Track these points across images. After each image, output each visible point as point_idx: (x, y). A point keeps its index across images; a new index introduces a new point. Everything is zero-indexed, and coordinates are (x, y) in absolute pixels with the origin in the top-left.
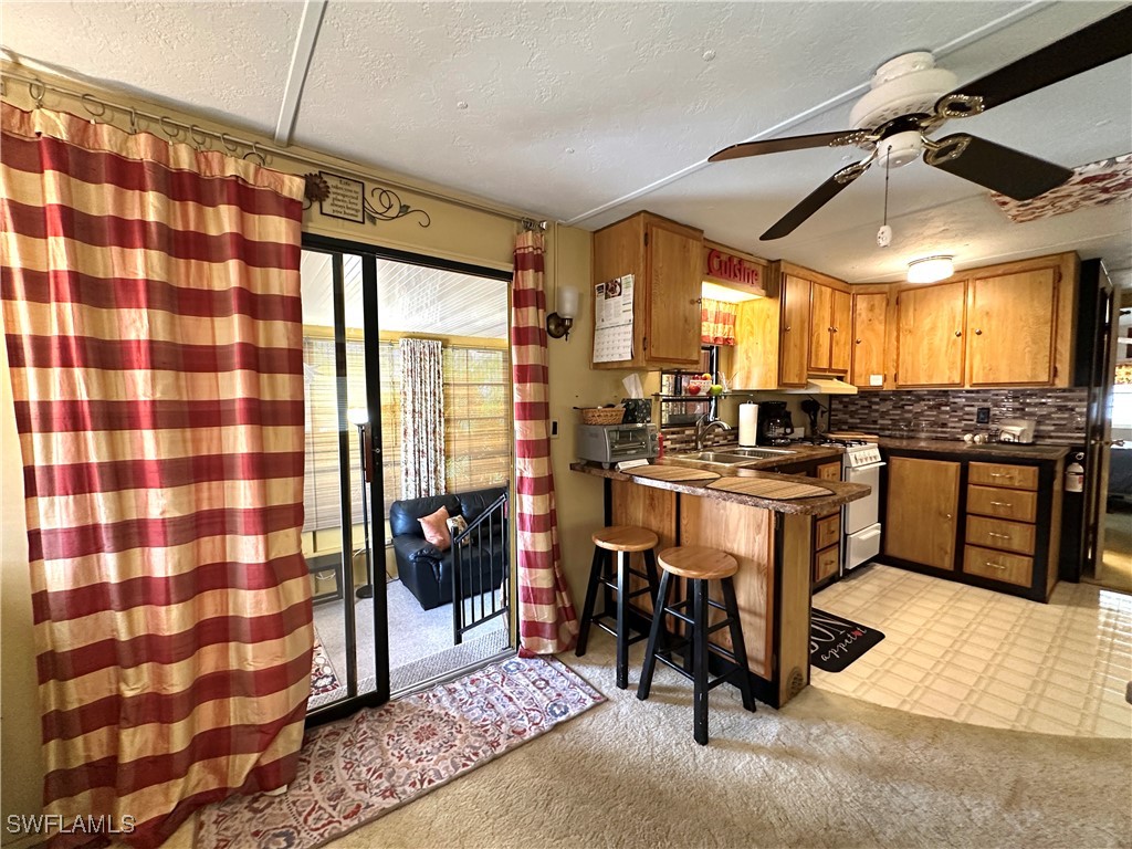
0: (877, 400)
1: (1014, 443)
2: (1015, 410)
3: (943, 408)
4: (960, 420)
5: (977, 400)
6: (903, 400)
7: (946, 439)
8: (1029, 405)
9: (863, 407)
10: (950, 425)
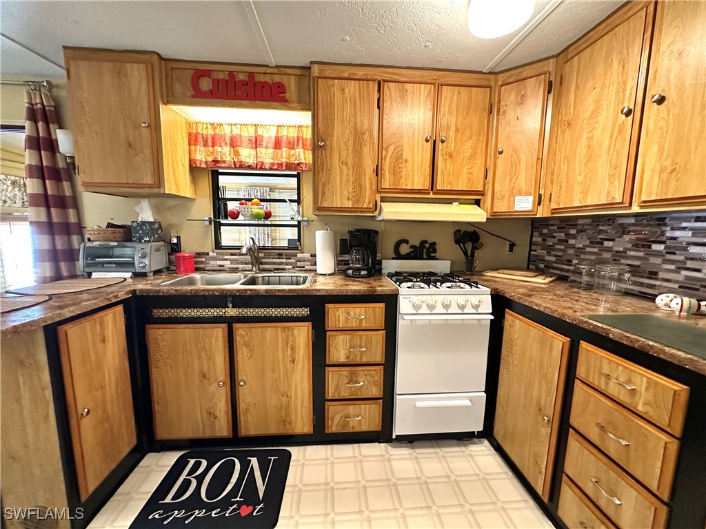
0: (574, 230)
9: (560, 241)
10: (661, 275)
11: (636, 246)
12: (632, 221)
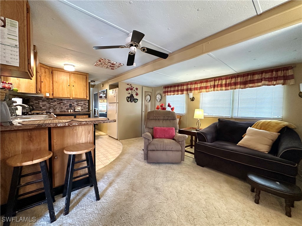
0: (41, 101)
1: (78, 111)
2: (77, 104)
3: (61, 104)
4: (65, 107)
5: (69, 102)
6: (50, 101)
7: (62, 112)
8: (79, 103)
9: (36, 103)
10: (63, 108)
11: (58, 104)
12: (56, 99)
